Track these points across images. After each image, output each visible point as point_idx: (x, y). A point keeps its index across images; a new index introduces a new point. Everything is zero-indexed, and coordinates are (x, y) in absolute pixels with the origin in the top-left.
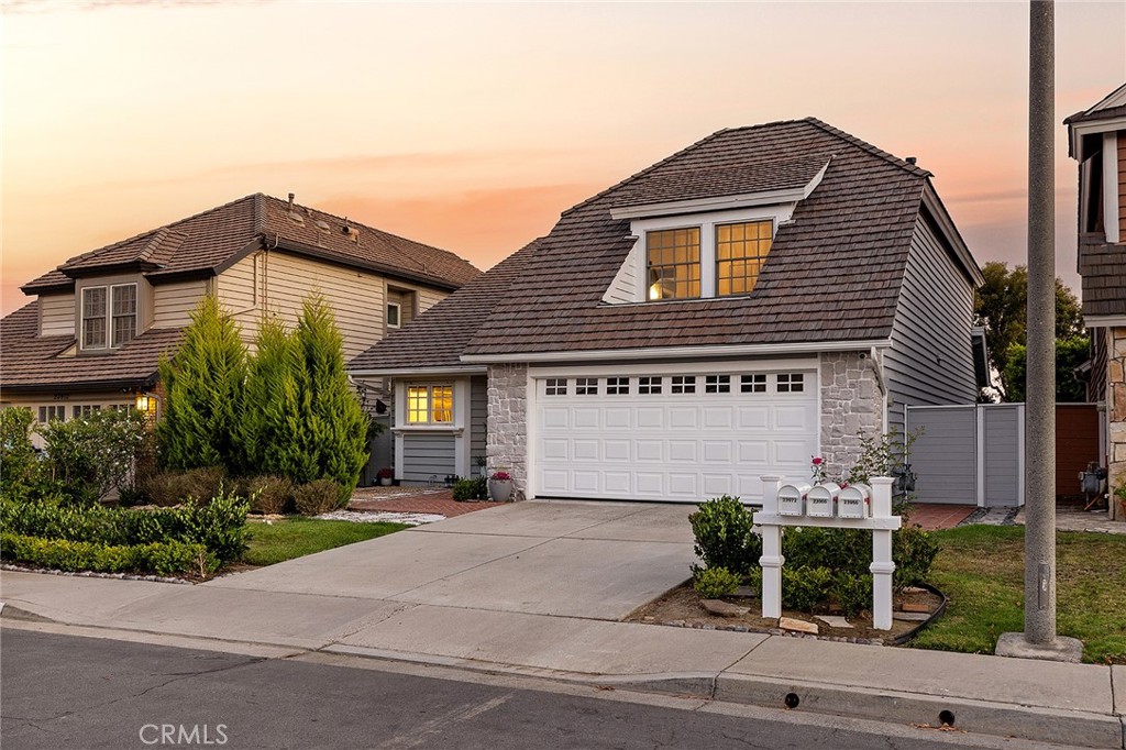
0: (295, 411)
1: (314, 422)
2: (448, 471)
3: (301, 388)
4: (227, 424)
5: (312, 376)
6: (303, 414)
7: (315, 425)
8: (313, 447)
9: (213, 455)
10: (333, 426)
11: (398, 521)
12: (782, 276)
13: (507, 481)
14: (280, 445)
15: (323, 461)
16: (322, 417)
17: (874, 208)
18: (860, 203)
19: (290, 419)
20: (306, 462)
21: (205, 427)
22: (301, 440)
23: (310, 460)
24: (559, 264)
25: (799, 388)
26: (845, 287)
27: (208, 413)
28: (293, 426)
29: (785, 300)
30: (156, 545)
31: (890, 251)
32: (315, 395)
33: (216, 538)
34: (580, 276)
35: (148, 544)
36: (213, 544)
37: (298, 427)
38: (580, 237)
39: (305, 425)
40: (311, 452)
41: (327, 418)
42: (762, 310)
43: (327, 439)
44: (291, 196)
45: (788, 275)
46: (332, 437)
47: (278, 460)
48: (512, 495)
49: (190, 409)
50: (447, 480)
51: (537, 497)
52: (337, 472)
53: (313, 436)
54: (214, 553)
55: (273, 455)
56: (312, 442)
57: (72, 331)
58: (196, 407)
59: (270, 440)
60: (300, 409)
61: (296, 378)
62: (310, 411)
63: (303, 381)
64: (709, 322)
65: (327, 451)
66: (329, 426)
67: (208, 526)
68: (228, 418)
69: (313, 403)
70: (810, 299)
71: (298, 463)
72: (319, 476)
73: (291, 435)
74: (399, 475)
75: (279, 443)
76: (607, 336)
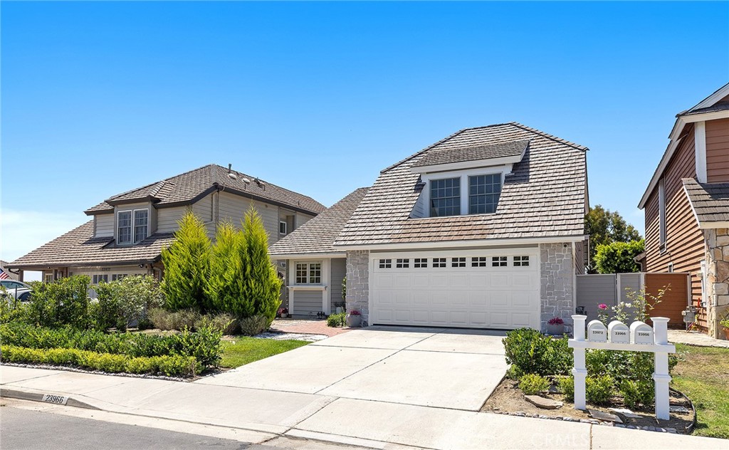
0: (241, 277)
1: (252, 283)
2: (319, 310)
3: (244, 264)
4: (201, 284)
5: (250, 257)
6: (246, 278)
7: (253, 284)
8: (252, 296)
9: (193, 301)
10: (262, 285)
11: (302, 339)
12: (512, 202)
13: (358, 316)
14: (232, 296)
15: (257, 304)
16: (256, 280)
17: (559, 166)
18: (550, 164)
19: (238, 280)
20: (248, 305)
21: (189, 285)
22: (245, 293)
23: (250, 305)
24: (382, 197)
25: (527, 264)
26: (550, 208)
27: (190, 277)
28: (240, 285)
29: (516, 215)
30: (164, 357)
31: (572, 189)
32: (253, 267)
33: (202, 352)
34: (396, 203)
35: (159, 356)
36: (200, 356)
37: (243, 286)
38: (392, 184)
39: (247, 284)
40: (250, 300)
41: (259, 280)
42: (503, 221)
43: (259, 292)
44: (230, 165)
45: (515, 202)
46: (262, 291)
47: (231, 304)
48: (361, 323)
49: (180, 275)
50: (318, 314)
51: (374, 325)
52: (264, 311)
53: (252, 291)
54: (200, 362)
55: (228, 302)
56: (250, 294)
57: (112, 235)
58: (184, 274)
59: (226, 293)
60: (244, 275)
61: (242, 258)
62: (250, 276)
63: (246, 260)
64: (475, 227)
65: (259, 299)
66: (260, 284)
67: (197, 345)
68: (201, 281)
69: (251, 272)
70: (531, 214)
71: (243, 306)
72: (255, 313)
73: (239, 290)
74: (291, 311)
75: (232, 294)
76: (415, 235)
